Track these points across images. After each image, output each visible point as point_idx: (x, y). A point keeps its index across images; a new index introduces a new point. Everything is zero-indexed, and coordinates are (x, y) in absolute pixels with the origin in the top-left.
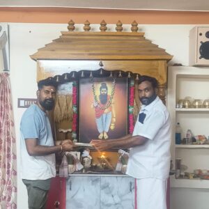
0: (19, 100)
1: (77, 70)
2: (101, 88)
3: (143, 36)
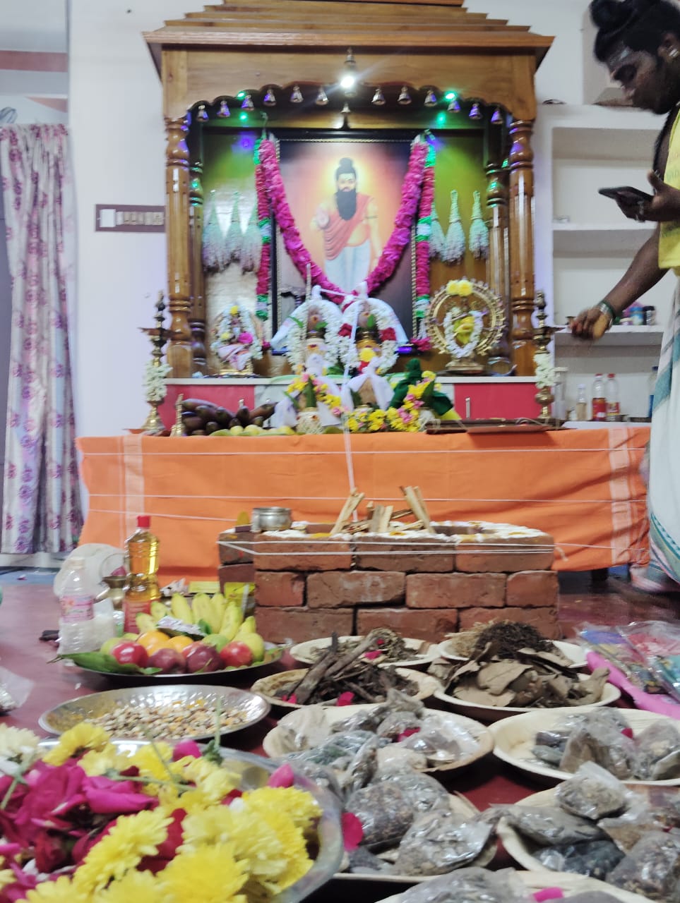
0: (99, 208)
1: (281, 83)
2: (339, 173)
3: (460, 6)
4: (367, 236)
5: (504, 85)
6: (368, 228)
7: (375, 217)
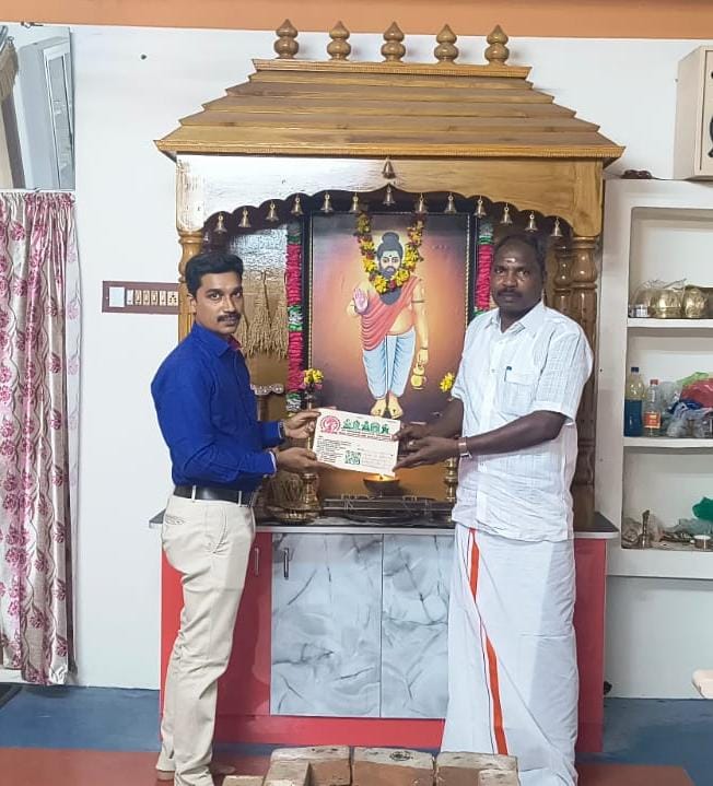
2: (382, 250)
3: (524, 78)
4: (413, 323)
5: (564, 196)
6: (413, 313)
7: (422, 302)
